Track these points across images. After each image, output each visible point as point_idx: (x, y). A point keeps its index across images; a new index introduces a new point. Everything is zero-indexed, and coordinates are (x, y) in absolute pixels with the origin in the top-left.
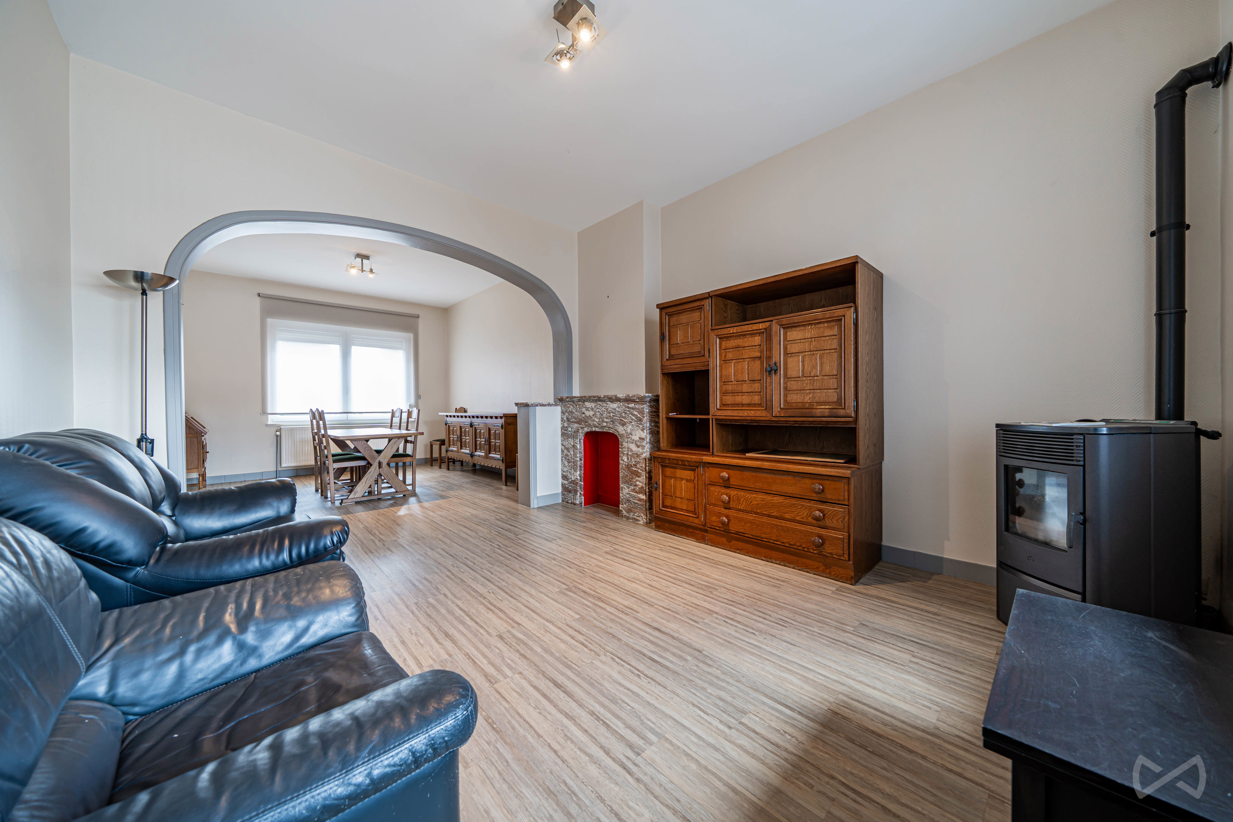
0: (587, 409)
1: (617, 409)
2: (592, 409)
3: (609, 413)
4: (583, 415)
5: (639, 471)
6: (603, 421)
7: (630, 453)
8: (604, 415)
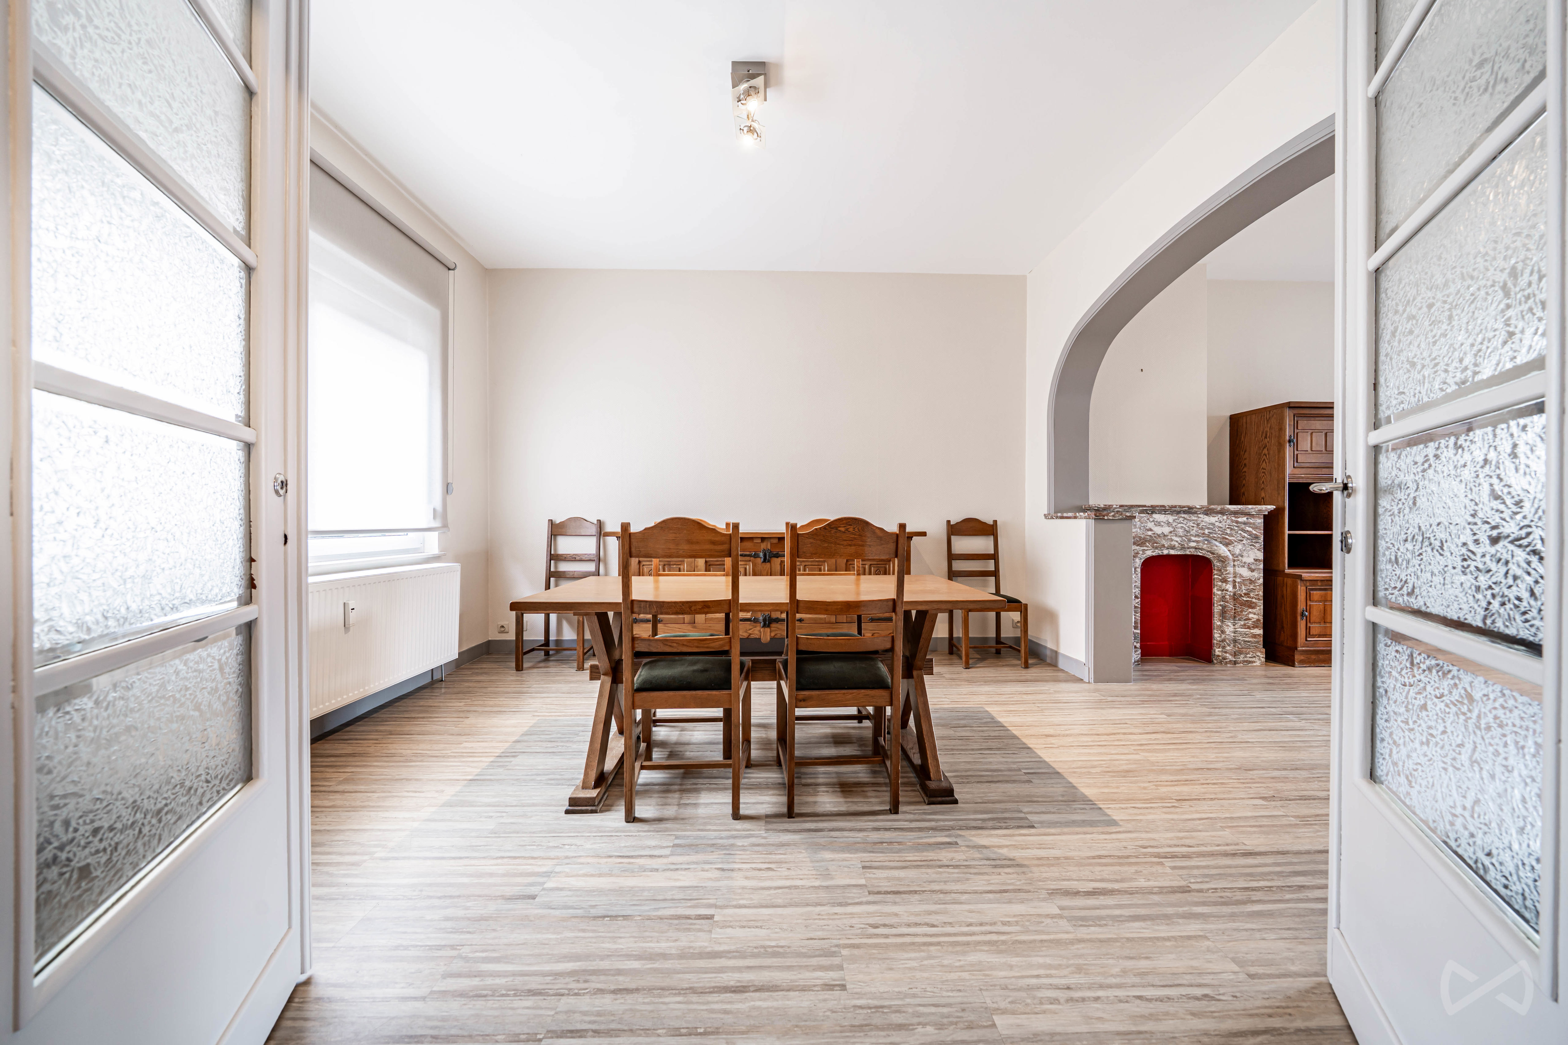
0: (1158, 524)
1: (1217, 524)
2: (1169, 524)
3: (1202, 529)
4: (1150, 533)
5: (1254, 600)
6: (1190, 540)
7: (1238, 580)
8: (1192, 532)
